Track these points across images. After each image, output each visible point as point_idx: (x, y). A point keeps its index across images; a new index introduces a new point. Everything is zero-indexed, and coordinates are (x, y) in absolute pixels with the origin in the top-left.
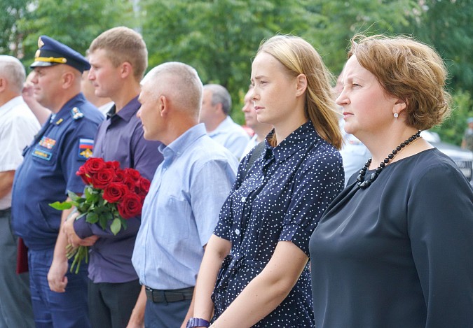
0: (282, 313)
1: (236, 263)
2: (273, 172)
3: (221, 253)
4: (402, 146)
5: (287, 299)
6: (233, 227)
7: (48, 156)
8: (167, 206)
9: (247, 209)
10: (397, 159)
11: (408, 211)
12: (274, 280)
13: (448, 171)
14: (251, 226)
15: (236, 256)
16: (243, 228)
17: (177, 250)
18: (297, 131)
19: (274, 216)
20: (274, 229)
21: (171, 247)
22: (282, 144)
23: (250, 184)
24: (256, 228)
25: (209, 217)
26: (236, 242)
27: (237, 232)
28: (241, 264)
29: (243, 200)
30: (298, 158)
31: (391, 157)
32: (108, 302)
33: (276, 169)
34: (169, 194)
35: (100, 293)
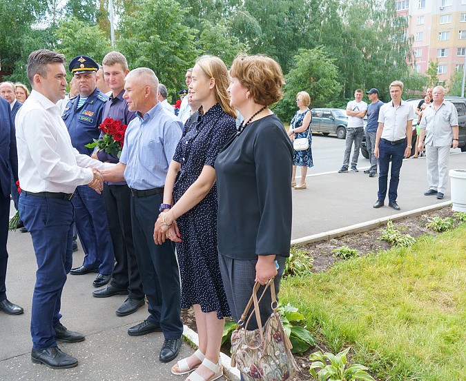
0: (206, 201)
1: (183, 175)
2: (202, 129)
3: (176, 170)
4: (256, 114)
5: (208, 194)
6: (182, 156)
7: (91, 121)
8: (149, 145)
9: (189, 147)
10: (253, 120)
11: (254, 149)
12: (202, 185)
13: (274, 128)
14: (190, 157)
15: (183, 172)
16: (187, 157)
17: (154, 169)
18: (214, 107)
19: (202, 152)
20: (202, 159)
21: (151, 168)
22: (206, 113)
23: (190, 134)
24: (193, 158)
25: (172, 151)
26: (183, 164)
27: (184, 159)
28: (185, 176)
29: (187, 143)
30: (214, 121)
31: (250, 120)
32: (115, 195)
33: (203, 127)
34: (150, 139)
35: (111, 191)
